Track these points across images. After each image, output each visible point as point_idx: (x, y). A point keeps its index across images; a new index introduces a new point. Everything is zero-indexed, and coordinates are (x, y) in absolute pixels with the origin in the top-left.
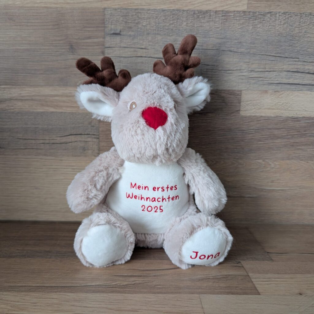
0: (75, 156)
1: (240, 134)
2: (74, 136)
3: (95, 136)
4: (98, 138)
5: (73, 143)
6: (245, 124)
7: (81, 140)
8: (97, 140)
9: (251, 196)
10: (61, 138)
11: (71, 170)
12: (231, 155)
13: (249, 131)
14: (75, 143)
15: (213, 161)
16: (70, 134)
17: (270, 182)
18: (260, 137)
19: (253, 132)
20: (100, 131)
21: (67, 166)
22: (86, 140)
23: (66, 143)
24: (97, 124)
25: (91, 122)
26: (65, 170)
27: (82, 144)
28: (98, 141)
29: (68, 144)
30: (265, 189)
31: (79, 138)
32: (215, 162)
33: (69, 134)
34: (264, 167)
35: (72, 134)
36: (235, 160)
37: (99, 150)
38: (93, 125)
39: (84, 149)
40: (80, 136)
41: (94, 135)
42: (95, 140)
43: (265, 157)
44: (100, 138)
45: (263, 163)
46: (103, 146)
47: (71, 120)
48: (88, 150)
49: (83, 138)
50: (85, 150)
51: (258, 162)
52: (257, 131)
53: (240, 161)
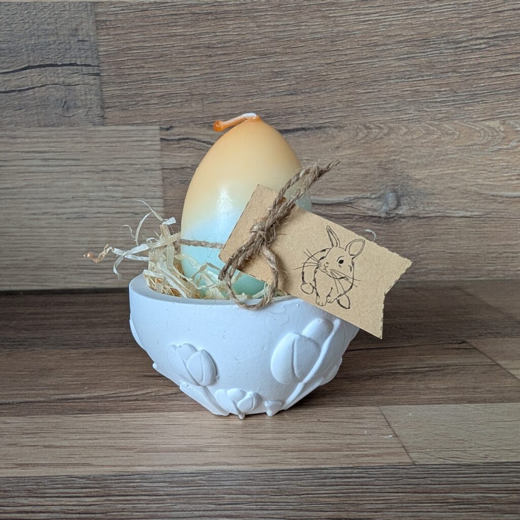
0: (46, 126)
1: (451, 51)
2: (38, 70)
3: (90, 70)
4: (98, 74)
5: (37, 89)
6: (464, 23)
7: (57, 81)
8: (95, 79)
9: (468, 214)
10: (7, 77)
11: (40, 163)
12: (426, 111)
13: (474, 42)
14: (43, 88)
15: (380, 128)
16: (27, 65)
17: (513, 178)
18: (500, 58)
19: (483, 46)
20: (100, 54)
21: (28, 152)
22: (68, 81)
23: (19, 91)
24: (92, 34)
25: (77, 30)
26: (26, 163)
27: (60, 94)
28: (98, 82)
29: (24, 94)
30: (501, 196)
31: (49, 76)
32: (386, 131)
33: (23, 66)
34: (504, 138)
35: (31, 64)
36: (436, 123)
37: (102, 108)
38: (81, 38)
39: (66, 106)
40: (51, 68)
41: (86, 65)
42: (91, 80)
43: (509, 112)
44: (102, 74)
45: (502, 129)
46: (113, 96)
47: (27, 26)
48: (77, 107)
49: (60, 75)
50: (68, 108)
51: (489, 127)
52: (492, 42)
53: (446, 125)
